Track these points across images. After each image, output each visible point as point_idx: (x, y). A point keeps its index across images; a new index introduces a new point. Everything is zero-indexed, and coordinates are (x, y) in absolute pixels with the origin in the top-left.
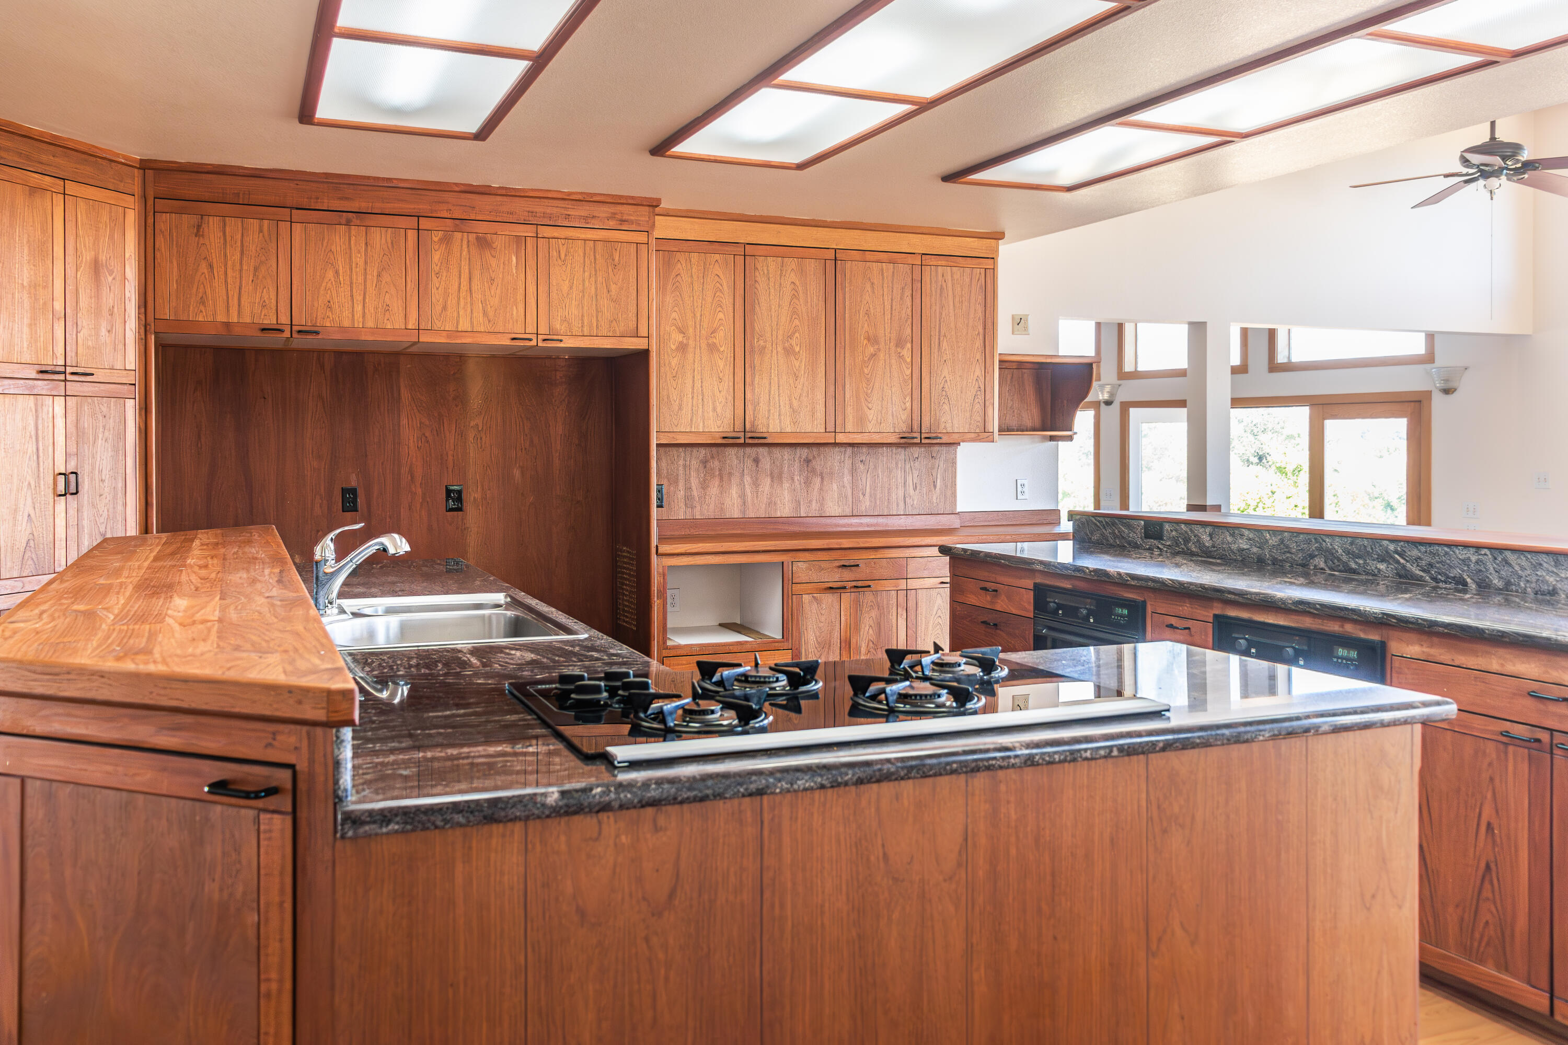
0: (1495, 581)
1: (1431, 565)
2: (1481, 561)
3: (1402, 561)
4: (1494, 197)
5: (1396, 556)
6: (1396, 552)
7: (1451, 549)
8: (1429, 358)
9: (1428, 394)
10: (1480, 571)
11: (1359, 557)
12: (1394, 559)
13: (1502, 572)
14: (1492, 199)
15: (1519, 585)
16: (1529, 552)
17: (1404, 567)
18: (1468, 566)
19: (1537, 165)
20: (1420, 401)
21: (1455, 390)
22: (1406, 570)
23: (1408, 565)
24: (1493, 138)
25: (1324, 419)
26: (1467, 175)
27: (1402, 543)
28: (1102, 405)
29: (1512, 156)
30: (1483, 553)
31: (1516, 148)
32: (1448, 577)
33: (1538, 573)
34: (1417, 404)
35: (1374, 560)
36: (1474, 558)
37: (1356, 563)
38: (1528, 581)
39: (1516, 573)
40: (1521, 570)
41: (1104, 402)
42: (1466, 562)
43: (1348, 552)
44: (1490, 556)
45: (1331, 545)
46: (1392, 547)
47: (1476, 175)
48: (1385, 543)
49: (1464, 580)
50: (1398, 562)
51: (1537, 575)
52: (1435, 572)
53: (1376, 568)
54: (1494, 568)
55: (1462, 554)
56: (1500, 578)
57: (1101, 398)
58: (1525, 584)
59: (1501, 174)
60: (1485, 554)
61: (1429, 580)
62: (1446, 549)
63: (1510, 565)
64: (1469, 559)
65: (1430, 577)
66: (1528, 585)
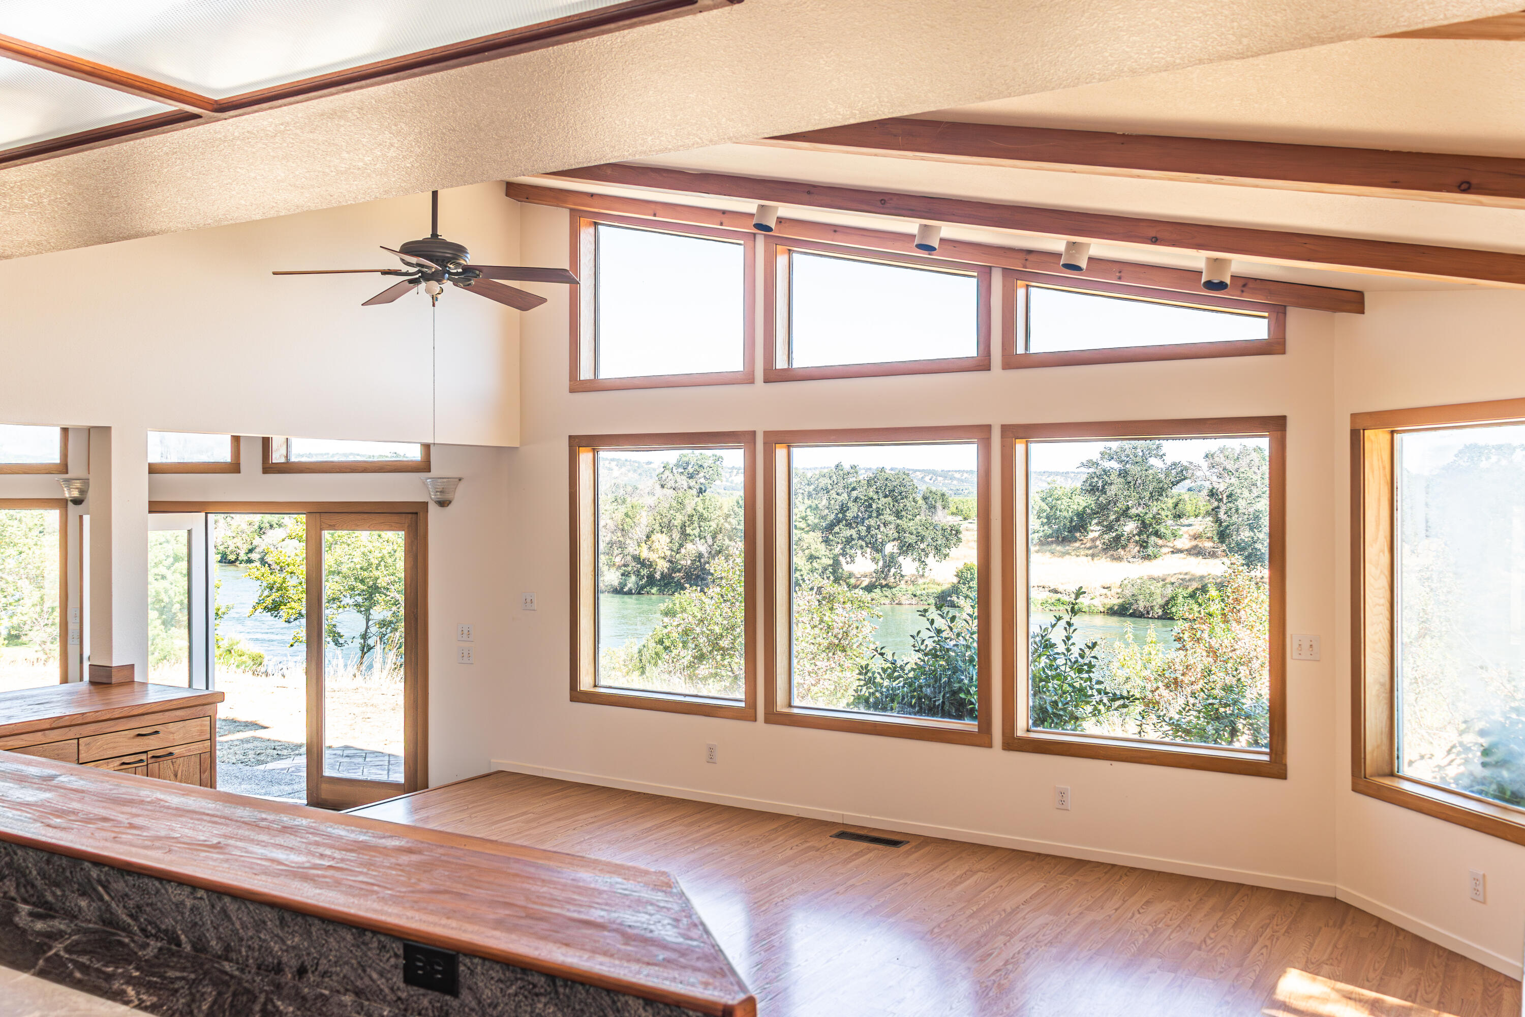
0: (213, 943)
1: (139, 907)
2: (198, 909)
3: (106, 897)
4: (436, 303)
5: (100, 889)
6: (99, 882)
7: (161, 883)
8: (424, 466)
9: (425, 505)
10: (196, 924)
11: (57, 885)
12: (95, 890)
13: (221, 929)
14: (434, 305)
15: (240, 952)
16: (253, 901)
17: (108, 906)
18: (182, 914)
19: (477, 272)
20: (416, 513)
21: (450, 502)
22: (111, 913)
23: (113, 905)
24: (435, 234)
25: (321, 529)
26: (406, 274)
27: (106, 869)
28: (70, 504)
29: (454, 259)
30: (199, 896)
31: (459, 250)
32: (159, 930)
33: (262, 936)
34: (414, 516)
35: (73, 892)
36: (189, 903)
37: (54, 894)
38: (249, 947)
39: (235, 932)
40: (243, 928)
41: (71, 501)
42: (179, 905)
43: (43, 875)
44: (207, 902)
45: (24, 860)
46: (94, 873)
47: (417, 276)
48: (87, 865)
49: (178, 937)
50: (101, 899)
51: (260, 938)
52: (145, 920)
53: (76, 905)
54: (212, 922)
55: (175, 894)
56: (219, 938)
57: (67, 495)
58: (246, 952)
59: (443, 278)
60: (201, 898)
61: (138, 932)
62: (157, 884)
63: (229, 918)
64: (182, 903)
65: (138, 927)
66: (250, 953)
